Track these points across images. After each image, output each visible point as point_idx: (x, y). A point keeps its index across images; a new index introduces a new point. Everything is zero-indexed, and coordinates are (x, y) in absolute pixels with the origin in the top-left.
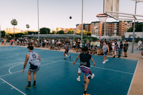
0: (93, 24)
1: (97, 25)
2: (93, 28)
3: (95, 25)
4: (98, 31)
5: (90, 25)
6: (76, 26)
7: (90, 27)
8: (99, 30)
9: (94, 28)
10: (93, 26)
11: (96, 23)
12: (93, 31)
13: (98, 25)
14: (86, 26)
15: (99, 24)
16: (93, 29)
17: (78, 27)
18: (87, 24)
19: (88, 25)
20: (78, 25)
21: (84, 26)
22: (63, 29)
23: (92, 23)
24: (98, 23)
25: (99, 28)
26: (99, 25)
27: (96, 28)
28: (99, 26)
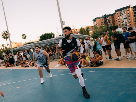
0: (118, 12)
1: (124, 13)
2: (119, 19)
3: (122, 14)
4: (128, 21)
5: (114, 16)
6: (93, 22)
7: (115, 19)
8: (129, 19)
9: (121, 18)
10: (118, 16)
11: (123, 11)
12: (119, 23)
13: (126, 13)
14: (108, 18)
15: (128, 10)
16: (119, 21)
17: (96, 23)
18: (109, 15)
19: (110, 17)
20: (96, 20)
21: (105, 20)
22: (76, 30)
23: (116, 11)
24: (125, 10)
25: (129, 16)
26: (128, 12)
27: (123, 18)
28: (128, 14)
